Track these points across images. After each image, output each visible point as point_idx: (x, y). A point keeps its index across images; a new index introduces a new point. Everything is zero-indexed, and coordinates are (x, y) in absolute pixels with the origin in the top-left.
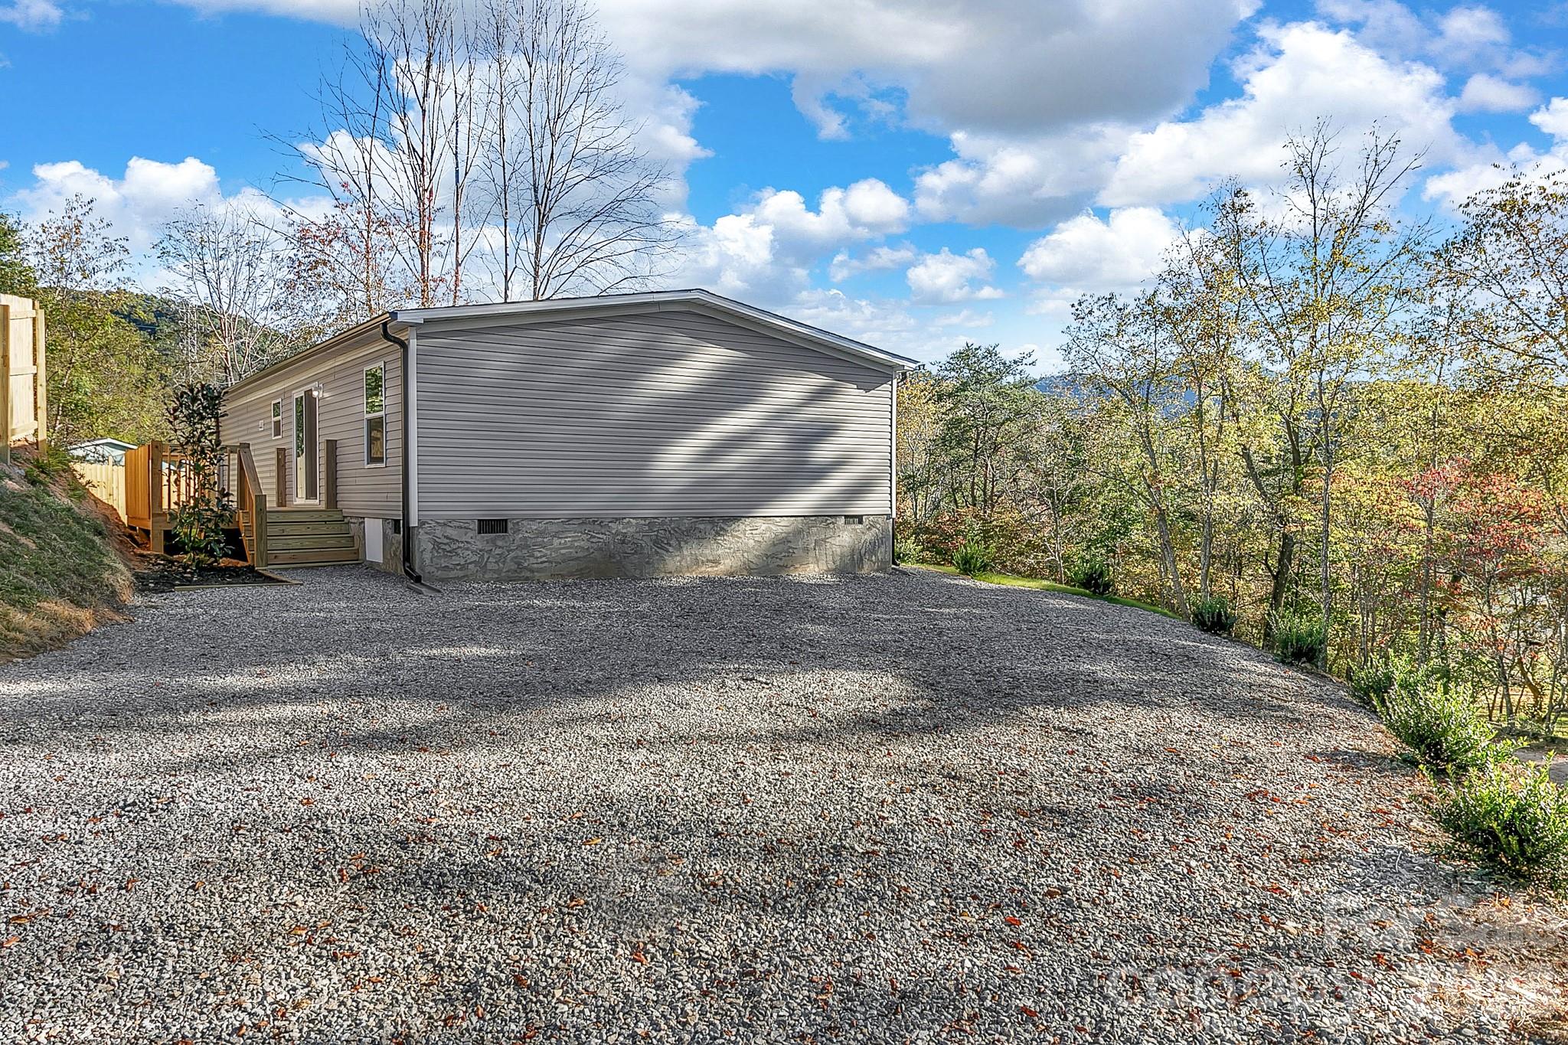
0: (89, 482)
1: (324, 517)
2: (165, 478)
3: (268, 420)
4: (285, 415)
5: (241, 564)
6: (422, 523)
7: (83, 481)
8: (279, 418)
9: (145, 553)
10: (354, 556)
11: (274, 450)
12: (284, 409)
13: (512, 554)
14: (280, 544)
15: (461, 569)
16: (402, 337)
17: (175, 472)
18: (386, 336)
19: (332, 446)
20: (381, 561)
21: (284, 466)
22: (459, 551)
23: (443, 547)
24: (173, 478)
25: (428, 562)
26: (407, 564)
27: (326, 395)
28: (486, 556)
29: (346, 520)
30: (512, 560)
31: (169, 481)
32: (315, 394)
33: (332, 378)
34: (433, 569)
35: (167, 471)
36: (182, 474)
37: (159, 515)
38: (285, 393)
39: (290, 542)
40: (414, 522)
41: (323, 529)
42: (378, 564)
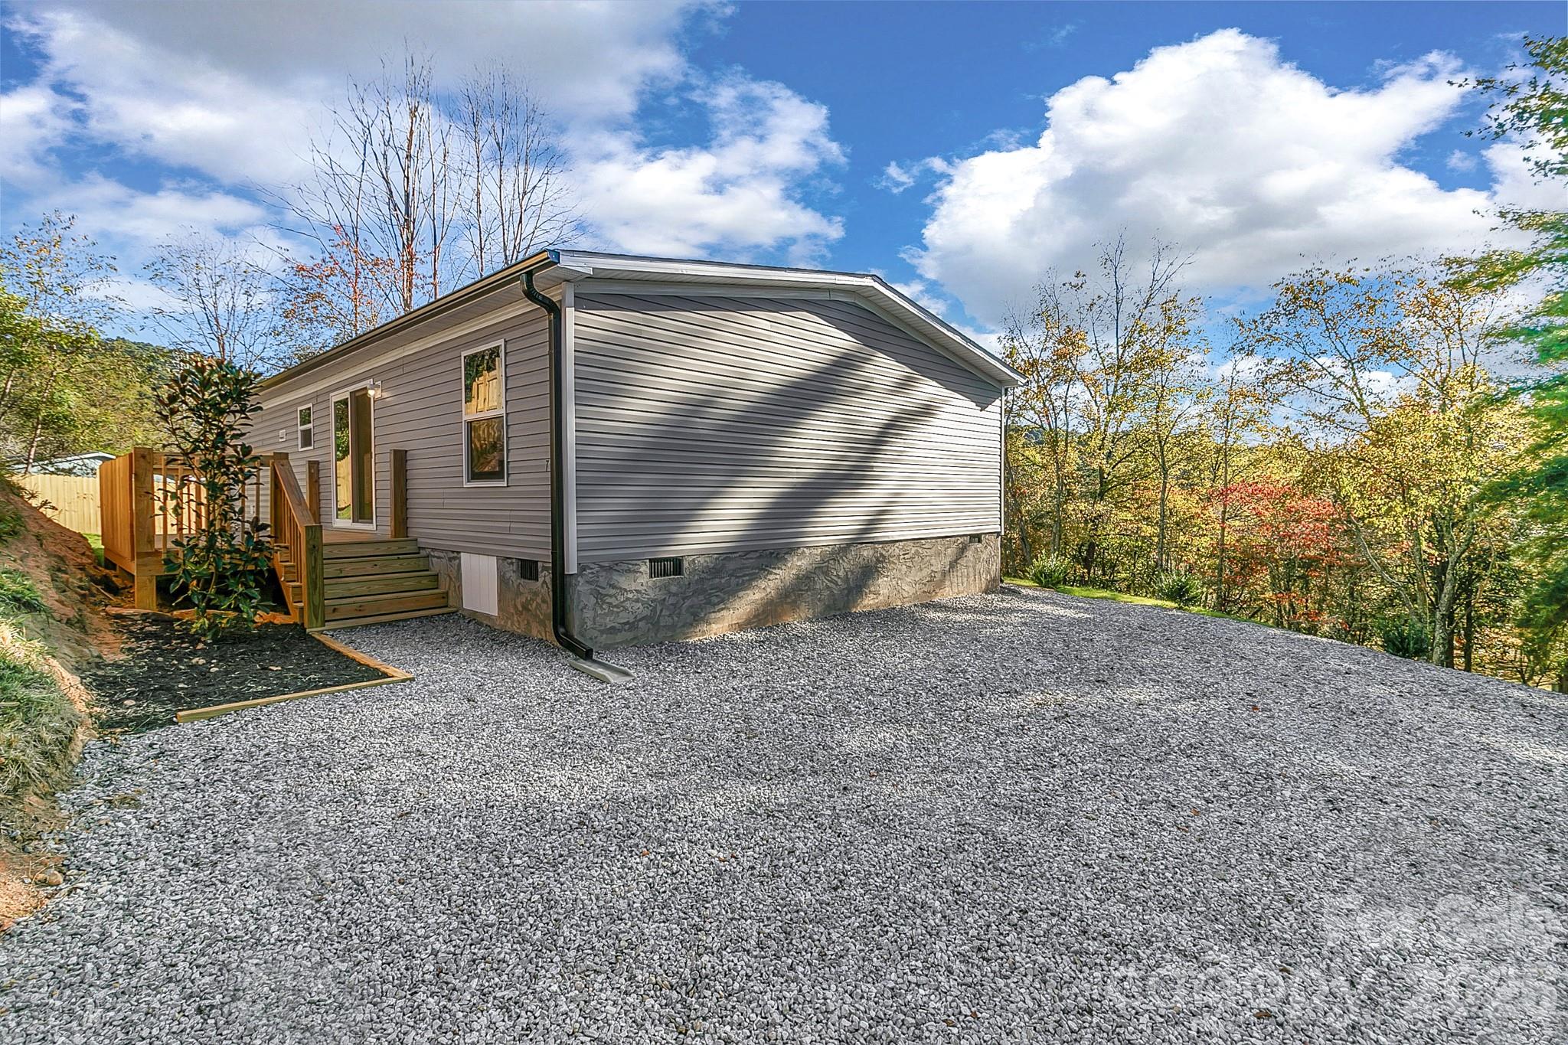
0: (45, 503)
1: (394, 549)
2: (158, 504)
3: (294, 429)
4: (317, 423)
5: (280, 619)
6: (582, 568)
7: (34, 503)
8: (310, 426)
9: (125, 612)
10: (441, 602)
11: (304, 462)
12: (317, 415)
13: (688, 603)
14: (340, 591)
15: (630, 630)
16: (554, 295)
17: (174, 496)
18: (531, 294)
19: (401, 459)
20: (495, 613)
21: (317, 481)
22: (628, 604)
23: (609, 600)
24: (171, 504)
25: (589, 623)
26: (562, 630)
27: (385, 395)
28: (659, 608)
29: (423, 553)
30: (687, 611)
31: (163, 509)
32: (371, 393)
33: (400, 372)
34: (596, 633)
35: (160, 494)
36: (185, 498)
37: (148, 554)
38: (320, 397)
39: (352, 586)
40: (572, 568)
41: (397, 565)
42: (488, 617)
